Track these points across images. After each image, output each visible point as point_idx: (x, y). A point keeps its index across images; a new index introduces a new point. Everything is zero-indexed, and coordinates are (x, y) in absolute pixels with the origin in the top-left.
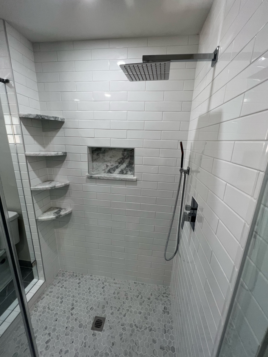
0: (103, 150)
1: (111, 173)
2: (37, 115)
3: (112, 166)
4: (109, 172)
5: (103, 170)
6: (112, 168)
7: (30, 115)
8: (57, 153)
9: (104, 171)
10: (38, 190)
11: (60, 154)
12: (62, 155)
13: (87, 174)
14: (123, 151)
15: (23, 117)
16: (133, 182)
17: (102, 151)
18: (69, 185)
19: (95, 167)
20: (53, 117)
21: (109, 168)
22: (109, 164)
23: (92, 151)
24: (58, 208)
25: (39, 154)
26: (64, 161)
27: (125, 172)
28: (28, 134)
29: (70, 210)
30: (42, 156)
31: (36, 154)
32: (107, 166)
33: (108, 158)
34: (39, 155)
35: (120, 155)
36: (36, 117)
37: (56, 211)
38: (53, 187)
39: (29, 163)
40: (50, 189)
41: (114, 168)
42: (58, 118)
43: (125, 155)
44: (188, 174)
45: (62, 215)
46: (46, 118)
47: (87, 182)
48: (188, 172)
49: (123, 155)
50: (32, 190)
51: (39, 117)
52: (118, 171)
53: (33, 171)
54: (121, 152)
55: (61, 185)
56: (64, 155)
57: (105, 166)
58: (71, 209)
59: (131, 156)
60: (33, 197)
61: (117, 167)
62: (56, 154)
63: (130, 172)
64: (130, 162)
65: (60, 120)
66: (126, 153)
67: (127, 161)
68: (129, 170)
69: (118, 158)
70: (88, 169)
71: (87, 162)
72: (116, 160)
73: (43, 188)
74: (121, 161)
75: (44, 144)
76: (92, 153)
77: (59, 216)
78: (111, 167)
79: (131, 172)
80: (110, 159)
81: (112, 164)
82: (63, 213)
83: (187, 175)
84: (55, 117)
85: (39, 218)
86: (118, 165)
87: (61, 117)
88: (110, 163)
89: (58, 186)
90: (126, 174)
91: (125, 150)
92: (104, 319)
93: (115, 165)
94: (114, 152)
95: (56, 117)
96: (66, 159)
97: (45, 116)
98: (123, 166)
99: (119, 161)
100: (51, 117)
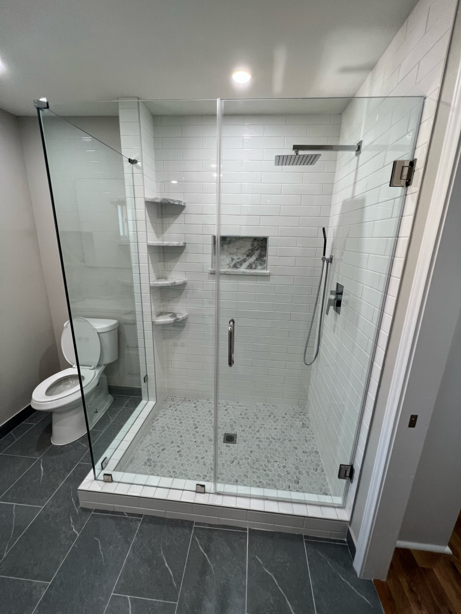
0: (228, 239)
1: (237, 268)
2: (164, 199)
3: (238, 259)
4: (235, 266)
5: (228, 264)
6: (239, 262)
7: (157, 198)
9: (228, 266)
12: (181, 245)
13: (210, 269)
14: (252, 241)
15: (150, 201)
16: (266, 277)
17: (227, 242)
18: (186, 283)
20: (178, 201)
21: (234, 262)
22: (235, 257)
26: (181, 253)
27: (254, 266)
28: (149, 220)
29: (185, 315)
32: (233, 259)
33: (234, 250)
35: (248, 246)
36: (163, 201)
38: (174, 283)
41: (241, 261)
42: (182, 202)
43: (255, 245)
44: (331, 262)
45: (179, 319)
47: (209, 278)
48: (330, 260)
49: (252, 245)
50: (151, 286)
51: (166, 200)
52: (245, 265)
54: (251, 243)
56: (184, 245)
57: (230, 259)
58: (187, 313)
59: (262, 246)
61: (244, 261)
63: (260, 266)
64: (260, 254)
65: (183, 205)
66: (256, 243)
67: (257, 253)
68: (259, 263)
69: (247, 249)
70: (211, 262)
72: (244, 251)
74: (250, 253)
78: (237, 261)
79: (262, 267)
80: (236, 251)
81: (238, 257)
82: (179, 317)
83: (329, 264)
85: (156, 321)
86: (246, 258)
87: (184, 201)
88: (237, 256)
90: (255, 268)
91: (255, 239)
92: (236, 435)
93: (242, 258)
94: (241, 242)
95: (180, 201)
98: (252, 259)
99: (247, 253)
100: (176, 201)
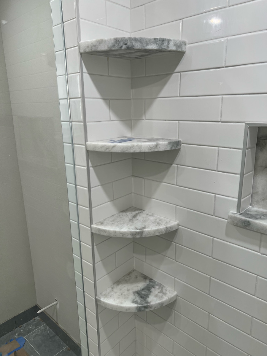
2: (117, 41)
7: (101, 42)
8: (156, 146)
10: (105, 234)
11: (163, 145)
12: (168, 149)
18: (176, 231)
19: (260, 190)
23: (258, 139)
24: (145, 278)
25: (114, 147)
26: (172, 164)
28: (97, 95)
29: (172, 296)
30: (120, 152)
31: (108, 148)
34: (114, 150)
36: (114, 46)
37: (140, 285)
38: (138, 233)
39: (93, 167)
40: (130, 236)
42: (169, 41)
45: (150, 307)
46: (138, 46)
47: (227, 234)
50: (93, 231)
51: (121, 44)
53: (100, 187)
55: (158, 230)
56: (173, 148)
58: (175, 293)
60: (95, 247)
62: (151, 148)
65: (174, 48)
71: (239, 176)
73: (115, 232)
75: (131, 120)
76: (258, 145)
77: (146, 307)
82: (154, 300)
84: (160, 40)
85: (103, 299)
87: (176, 39)
89: (149, 232)
95: (163, 40)
96: (177, 161)
97: (136, 40)
100: (148, 42)
